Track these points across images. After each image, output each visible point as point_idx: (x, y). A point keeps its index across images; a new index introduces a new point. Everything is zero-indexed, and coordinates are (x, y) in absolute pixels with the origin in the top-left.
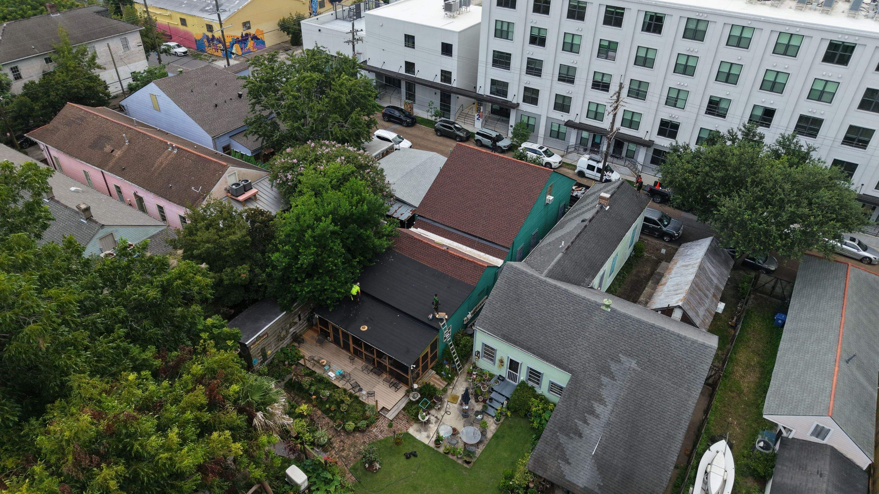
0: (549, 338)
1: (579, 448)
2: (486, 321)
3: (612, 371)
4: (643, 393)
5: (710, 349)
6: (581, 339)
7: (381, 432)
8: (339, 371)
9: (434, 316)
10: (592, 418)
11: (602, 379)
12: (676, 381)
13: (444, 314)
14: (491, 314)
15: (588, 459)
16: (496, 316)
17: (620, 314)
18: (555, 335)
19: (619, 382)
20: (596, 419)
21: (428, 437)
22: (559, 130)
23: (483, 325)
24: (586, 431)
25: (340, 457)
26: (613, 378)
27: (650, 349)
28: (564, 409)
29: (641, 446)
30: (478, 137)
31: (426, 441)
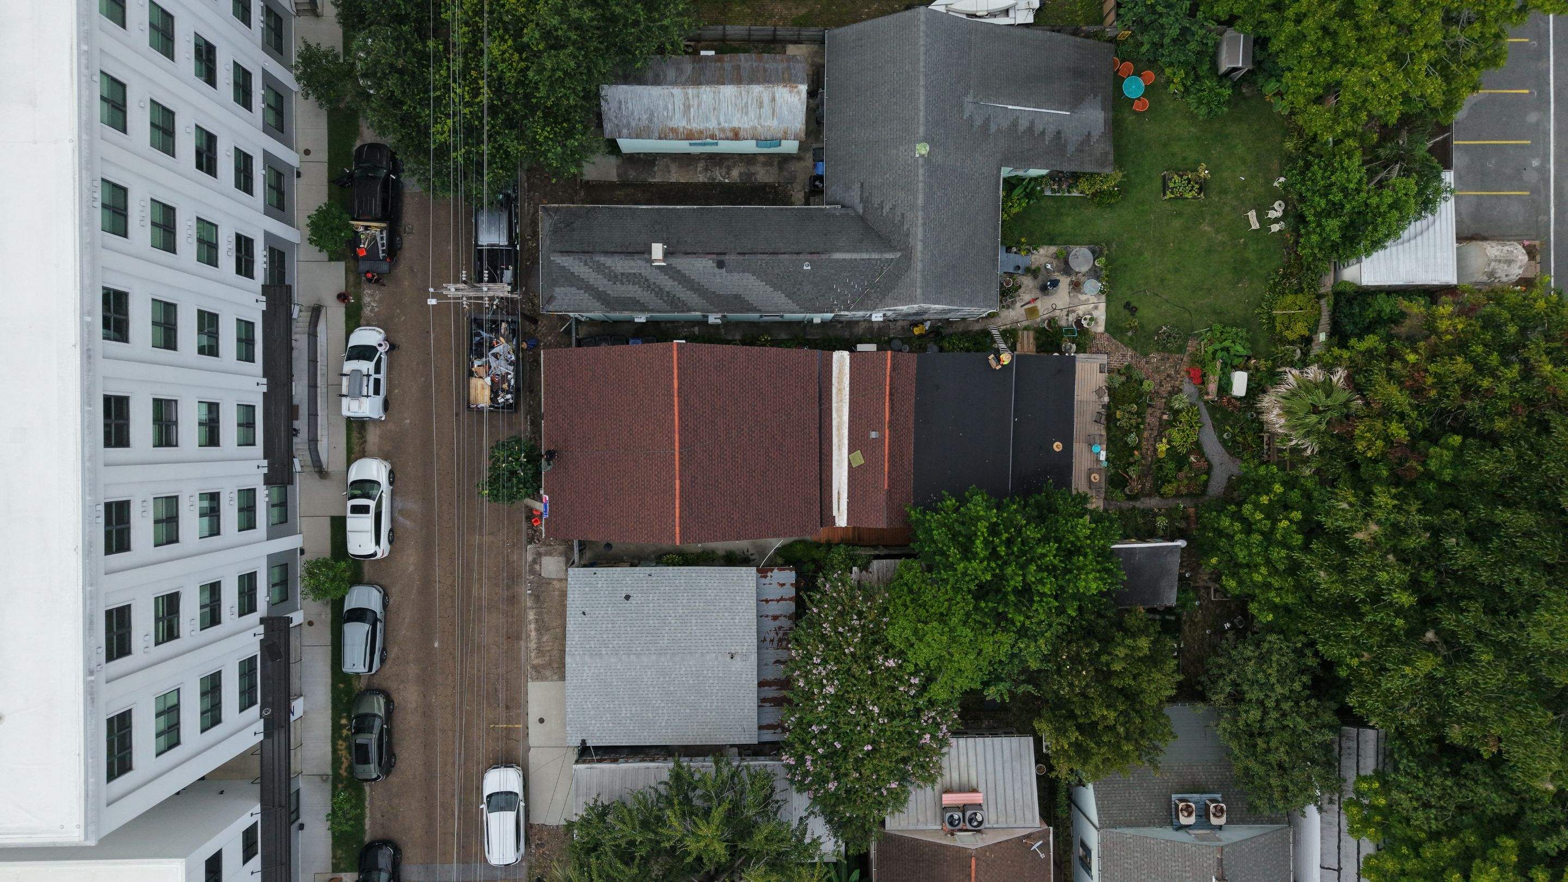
1: (1071, 129)
3: (982, 122)
4: (994, 80)
7: (1124, 356)
10: (1036, 128)
11: (994, 131)
15: (1076, 116)
19: (990, 111)
20: (1036, 124)
21: (1096, 308)
25: (1177, 372)
27: (948, 84)
29: (1043, 68)
31: (1102, 306)
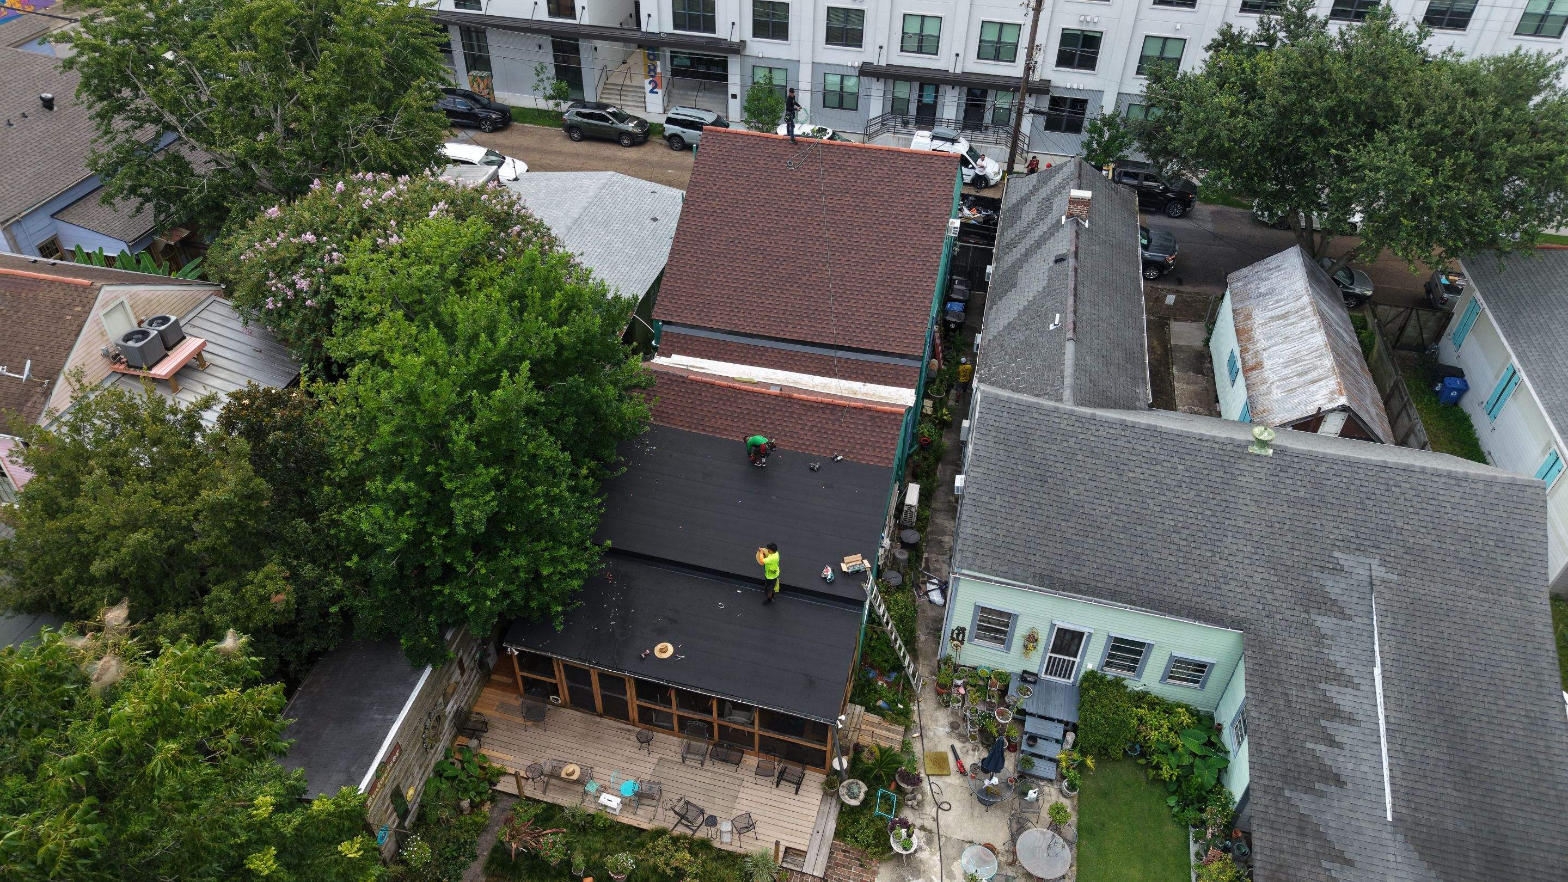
0: (1155, 555)
1: (1352, 815)
2: (981, 552)
3: (1333, 597)
4: (1430, 633)
5: (1532, 490)
6: (1230, 539)
8: (628, 788)
9: (837, 570)
10: (1341, 727)
11: (1318, 624)
12: (1486, 584)
13: (859, 557)
14: (988, 529)
15: (1385, 835)
16: (1004, 533)
17: (1298, 455)
18: (1166, 545)
19: (1359, 620)
20: (1351, 729)
22: (842, 88)
23: (978, 562)
24: (1344, 764)
26: (1341, 614)
27: (1399, 523)
28: (1270, 724)
29: (1484, 765)
30: (672, 129)
